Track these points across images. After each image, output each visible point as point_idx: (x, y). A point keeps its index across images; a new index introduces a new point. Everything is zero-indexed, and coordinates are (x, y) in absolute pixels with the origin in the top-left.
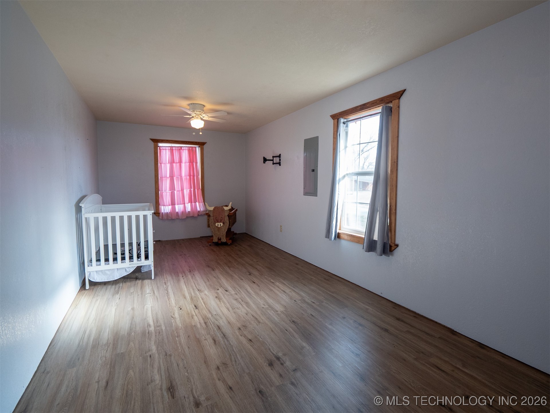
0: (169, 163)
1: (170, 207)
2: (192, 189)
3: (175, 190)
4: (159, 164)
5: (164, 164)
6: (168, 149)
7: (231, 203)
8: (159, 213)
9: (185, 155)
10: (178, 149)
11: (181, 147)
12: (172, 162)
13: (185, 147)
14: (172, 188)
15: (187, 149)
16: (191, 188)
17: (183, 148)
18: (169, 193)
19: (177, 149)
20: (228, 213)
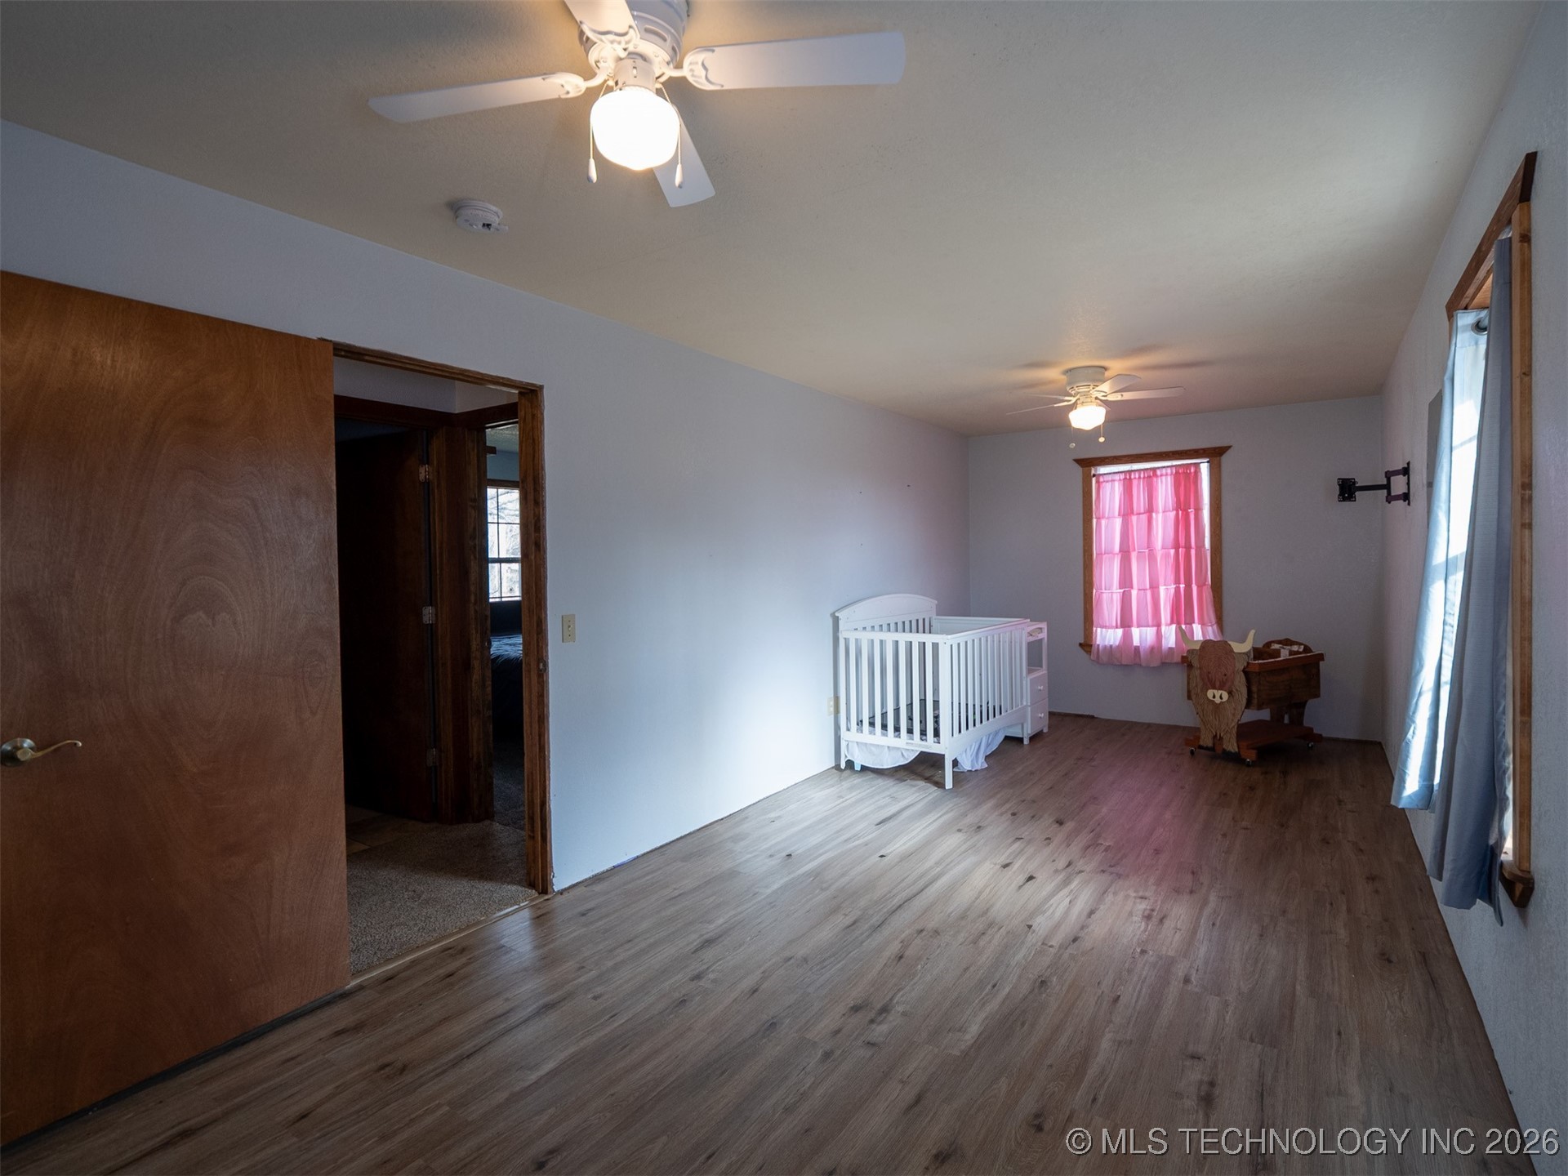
0: (1119, 515)
1: (1120, 632)
2: (1182, 586)
3: (1132, 588)
4: (1094, 521)
5: (1108, 518)
6: (1120, 480)
7: (1252, 633)
8: (1091, 645)
9: (1165, 490)
10: (1144, 478)
11: (1154, 470)
12: (1127, 512)
13: (1164, 467)
14: (1126, 581)
15: (1171, 474)
16: (1177, 582)
17: (1158, 472)
18: (1118, 595)
19: (1142, 476)
20: (1245, 664)
